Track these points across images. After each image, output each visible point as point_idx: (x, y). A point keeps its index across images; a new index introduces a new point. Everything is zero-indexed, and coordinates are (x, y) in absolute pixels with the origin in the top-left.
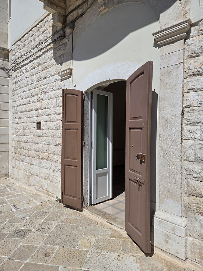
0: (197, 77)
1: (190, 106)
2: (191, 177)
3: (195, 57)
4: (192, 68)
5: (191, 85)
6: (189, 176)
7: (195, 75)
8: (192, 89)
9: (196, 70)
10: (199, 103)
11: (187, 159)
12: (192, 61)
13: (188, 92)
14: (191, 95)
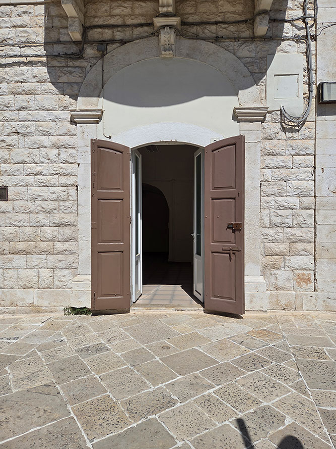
0: (271, 157)
1: (266, 181)
2: (267, 240)
3: (269, 139)
4: (268, 149)
5: (267, 163)
6: (265, 240)
7: (269, 155)
8: (267, 166)
9: (271, 151)
10: (273, 178)
11: (265, 226)
12: (267, 142)
13: (264, 168)
14: (266, 171)
